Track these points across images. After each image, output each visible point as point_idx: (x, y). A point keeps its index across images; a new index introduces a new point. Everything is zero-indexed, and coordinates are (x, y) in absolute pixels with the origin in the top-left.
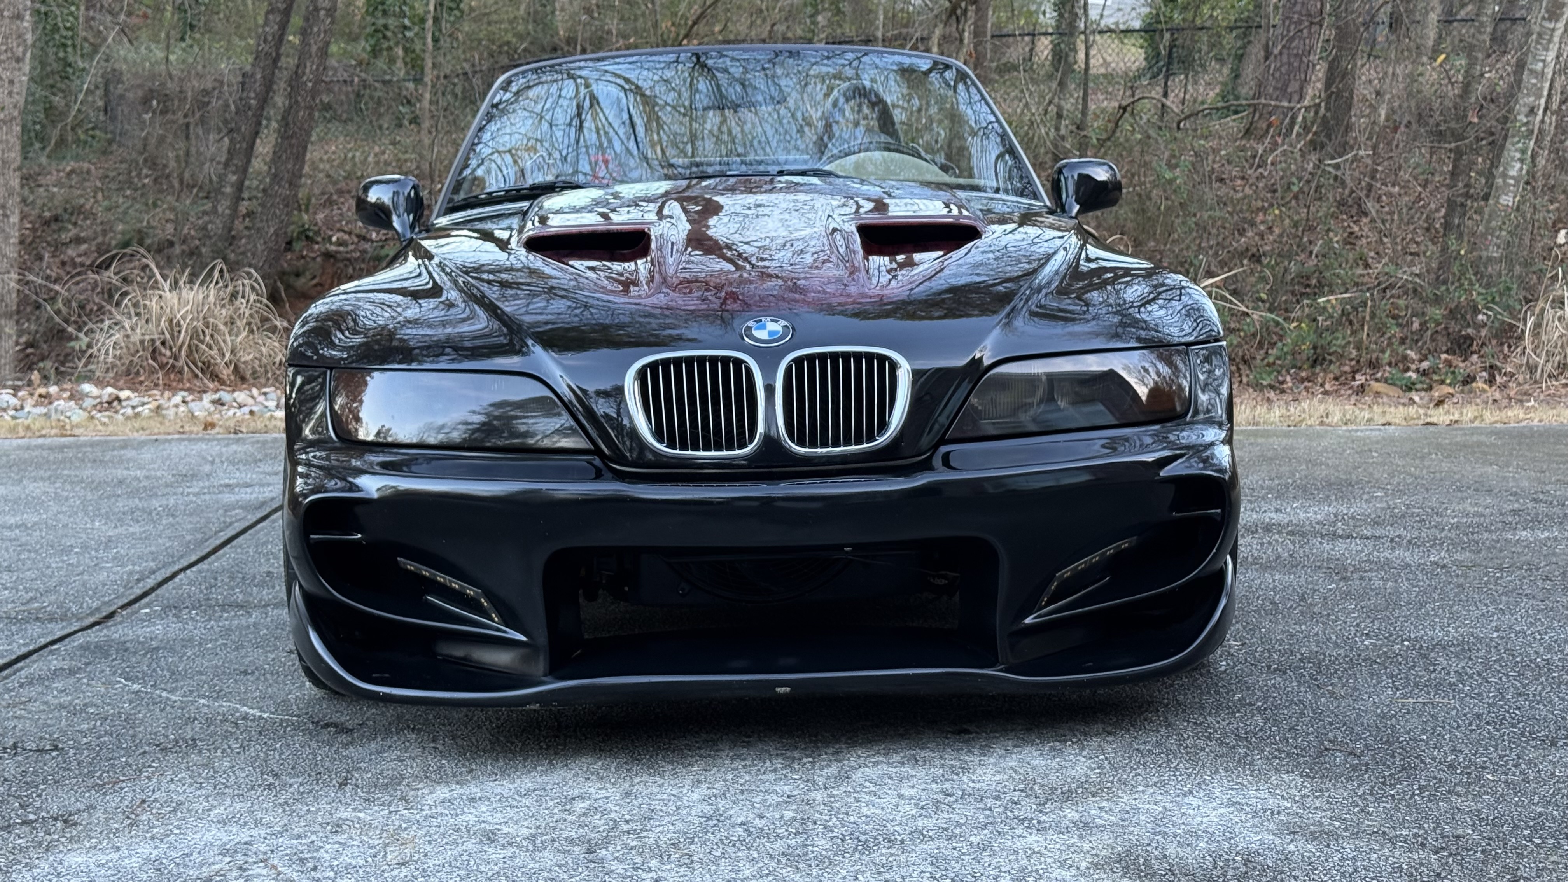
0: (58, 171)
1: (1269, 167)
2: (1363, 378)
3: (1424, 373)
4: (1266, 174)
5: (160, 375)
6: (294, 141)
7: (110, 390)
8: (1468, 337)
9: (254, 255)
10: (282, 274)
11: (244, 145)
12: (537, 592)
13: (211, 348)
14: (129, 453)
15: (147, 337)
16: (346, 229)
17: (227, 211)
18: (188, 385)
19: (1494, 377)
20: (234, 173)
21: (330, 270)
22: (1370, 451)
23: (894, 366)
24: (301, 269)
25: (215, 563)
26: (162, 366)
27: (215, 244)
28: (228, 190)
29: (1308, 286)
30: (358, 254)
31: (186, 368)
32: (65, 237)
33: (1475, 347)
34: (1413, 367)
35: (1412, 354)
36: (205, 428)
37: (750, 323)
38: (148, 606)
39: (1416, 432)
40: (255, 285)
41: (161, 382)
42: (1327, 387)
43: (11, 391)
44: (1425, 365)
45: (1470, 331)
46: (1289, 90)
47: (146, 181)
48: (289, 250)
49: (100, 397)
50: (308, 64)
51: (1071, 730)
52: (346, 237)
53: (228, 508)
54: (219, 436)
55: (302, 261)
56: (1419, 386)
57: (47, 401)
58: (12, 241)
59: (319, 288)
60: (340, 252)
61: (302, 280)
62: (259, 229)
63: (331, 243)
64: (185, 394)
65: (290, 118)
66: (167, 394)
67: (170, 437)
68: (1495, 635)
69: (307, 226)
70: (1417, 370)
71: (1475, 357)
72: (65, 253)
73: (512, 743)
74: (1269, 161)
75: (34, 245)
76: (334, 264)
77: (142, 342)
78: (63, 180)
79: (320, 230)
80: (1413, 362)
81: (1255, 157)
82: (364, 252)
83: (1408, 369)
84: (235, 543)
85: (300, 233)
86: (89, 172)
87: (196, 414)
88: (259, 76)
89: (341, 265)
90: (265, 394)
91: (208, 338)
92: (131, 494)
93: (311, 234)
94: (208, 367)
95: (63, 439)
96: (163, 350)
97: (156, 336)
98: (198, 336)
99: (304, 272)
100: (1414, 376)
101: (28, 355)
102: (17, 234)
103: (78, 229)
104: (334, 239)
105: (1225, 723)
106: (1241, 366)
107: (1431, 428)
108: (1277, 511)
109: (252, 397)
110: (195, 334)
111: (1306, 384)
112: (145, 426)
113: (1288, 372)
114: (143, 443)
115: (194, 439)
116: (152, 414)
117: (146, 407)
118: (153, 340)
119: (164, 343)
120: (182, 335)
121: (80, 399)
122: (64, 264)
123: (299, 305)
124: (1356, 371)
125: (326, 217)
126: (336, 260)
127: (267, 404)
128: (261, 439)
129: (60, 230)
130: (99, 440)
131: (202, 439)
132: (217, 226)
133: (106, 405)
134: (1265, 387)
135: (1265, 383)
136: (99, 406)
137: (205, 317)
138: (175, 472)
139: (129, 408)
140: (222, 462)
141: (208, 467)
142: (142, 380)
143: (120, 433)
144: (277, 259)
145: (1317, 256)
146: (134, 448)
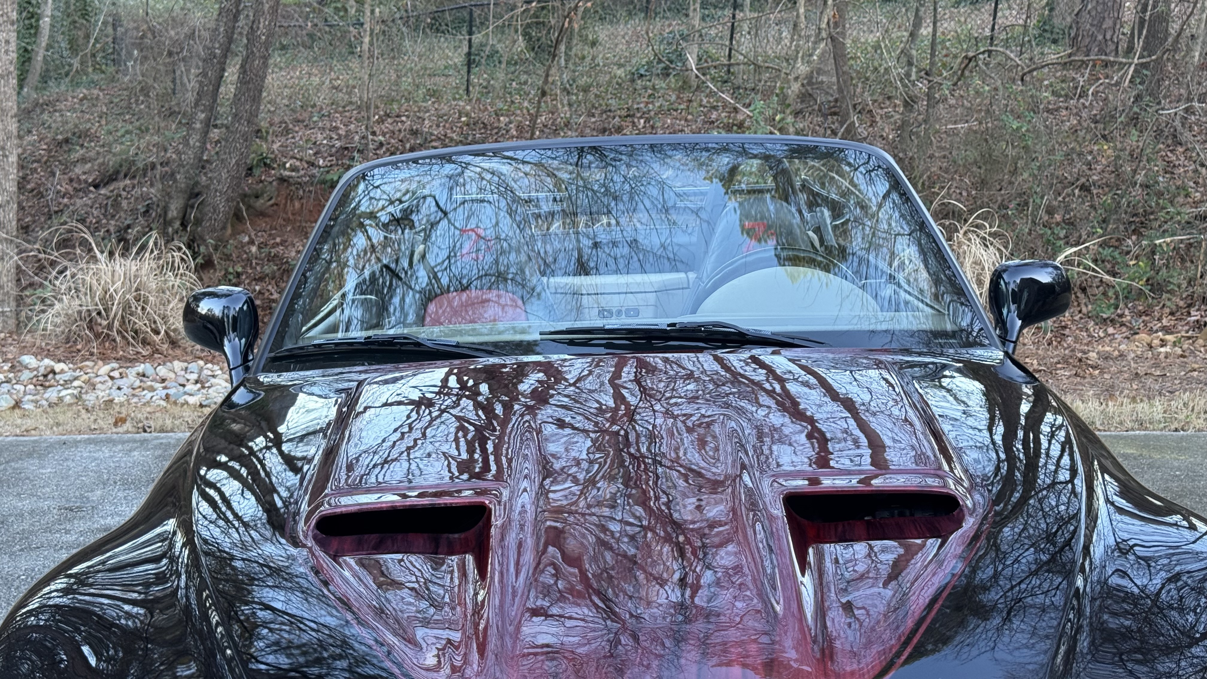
0: (73, 97)
1: (1090, 98)
4: (1087, 104)
5: (96, 345)
6: (251, 86)
7: (47, 362)
9: (219, 182)
10: (245, 196)
11: (211, 88)
14: (31, 466)
15: (84, 308)
16: (298, 156)
17: (198, 144)
18: (120, 353)
20: (203, 112)
21: (284, 193)
24: (260, 192)
26: (97, 336)
27: (188, 172)
28: (198, 126)
30: (308, 178)
31: (118, 339)
32: (75, 156)
36: (116, 423)
40: (184, 257)
41: (95, 351)
42: (1165, 322)
46: (1104, 27)
47: (142, 107)
48: (250, 175)
50: (262, 20)
52: (298, 163)
54: (128, 436)
55: (261, 185)
59: (275, 207)
60: (291, 177)
61: (261, 201)
63: (285, 169)
64: (114, 365)
65: (247, 66)
67: (79, 437)
69: (265, 155)
72: (73, 171)
74: (1090, 92)
76: (287, 187)
77: (80, 312)
78: (77, 106)
79: (276, 156)
81: (1076, 88)
82: (313, 176)
85: (260, 160)
86: (97, 98)
88: (222, 29)
89: (293, 188)
91: (140, 309)
92: (5, 547)
93: (268, 161)
96: (98, 320)
97: (91, 308)
98: (130, 307)
99: (262, 194)
103: (84, 150)
104: (288, 165)
106: (1079, 294)
109: (174, 370)
110: (126, 307)
111: (1144, 318)
112: (61, 418)
113: (1127, 306)
114: (52, 447)
115: (101, 441)
116: (74, 400)
117: (76, 383)
118: (89, 311)
119: (99, 313)
120: (114, 308)
121: (19, 371)
122: (71, 180)
123: (259, 222)
124: (1190, 306)
125: (281, 146)
126: (290, 184)
127: (188, 376)
128: (164, 441)
129: (70, 150)
130: (11, 444)
131: (110, 441)
132: (189, 156)
133: (41, 378)
134: (1105, 320)
135: (1105, 316)
136: (35, 379)
137: (137, 290)
138: (63, 503)
139: (62, 382)
140: (115, 483)
141: (99, 493)
142: (79, 351)
143: (33, 432)
144: (238, 185)
145: (1141, 185)
146: (39, 458)
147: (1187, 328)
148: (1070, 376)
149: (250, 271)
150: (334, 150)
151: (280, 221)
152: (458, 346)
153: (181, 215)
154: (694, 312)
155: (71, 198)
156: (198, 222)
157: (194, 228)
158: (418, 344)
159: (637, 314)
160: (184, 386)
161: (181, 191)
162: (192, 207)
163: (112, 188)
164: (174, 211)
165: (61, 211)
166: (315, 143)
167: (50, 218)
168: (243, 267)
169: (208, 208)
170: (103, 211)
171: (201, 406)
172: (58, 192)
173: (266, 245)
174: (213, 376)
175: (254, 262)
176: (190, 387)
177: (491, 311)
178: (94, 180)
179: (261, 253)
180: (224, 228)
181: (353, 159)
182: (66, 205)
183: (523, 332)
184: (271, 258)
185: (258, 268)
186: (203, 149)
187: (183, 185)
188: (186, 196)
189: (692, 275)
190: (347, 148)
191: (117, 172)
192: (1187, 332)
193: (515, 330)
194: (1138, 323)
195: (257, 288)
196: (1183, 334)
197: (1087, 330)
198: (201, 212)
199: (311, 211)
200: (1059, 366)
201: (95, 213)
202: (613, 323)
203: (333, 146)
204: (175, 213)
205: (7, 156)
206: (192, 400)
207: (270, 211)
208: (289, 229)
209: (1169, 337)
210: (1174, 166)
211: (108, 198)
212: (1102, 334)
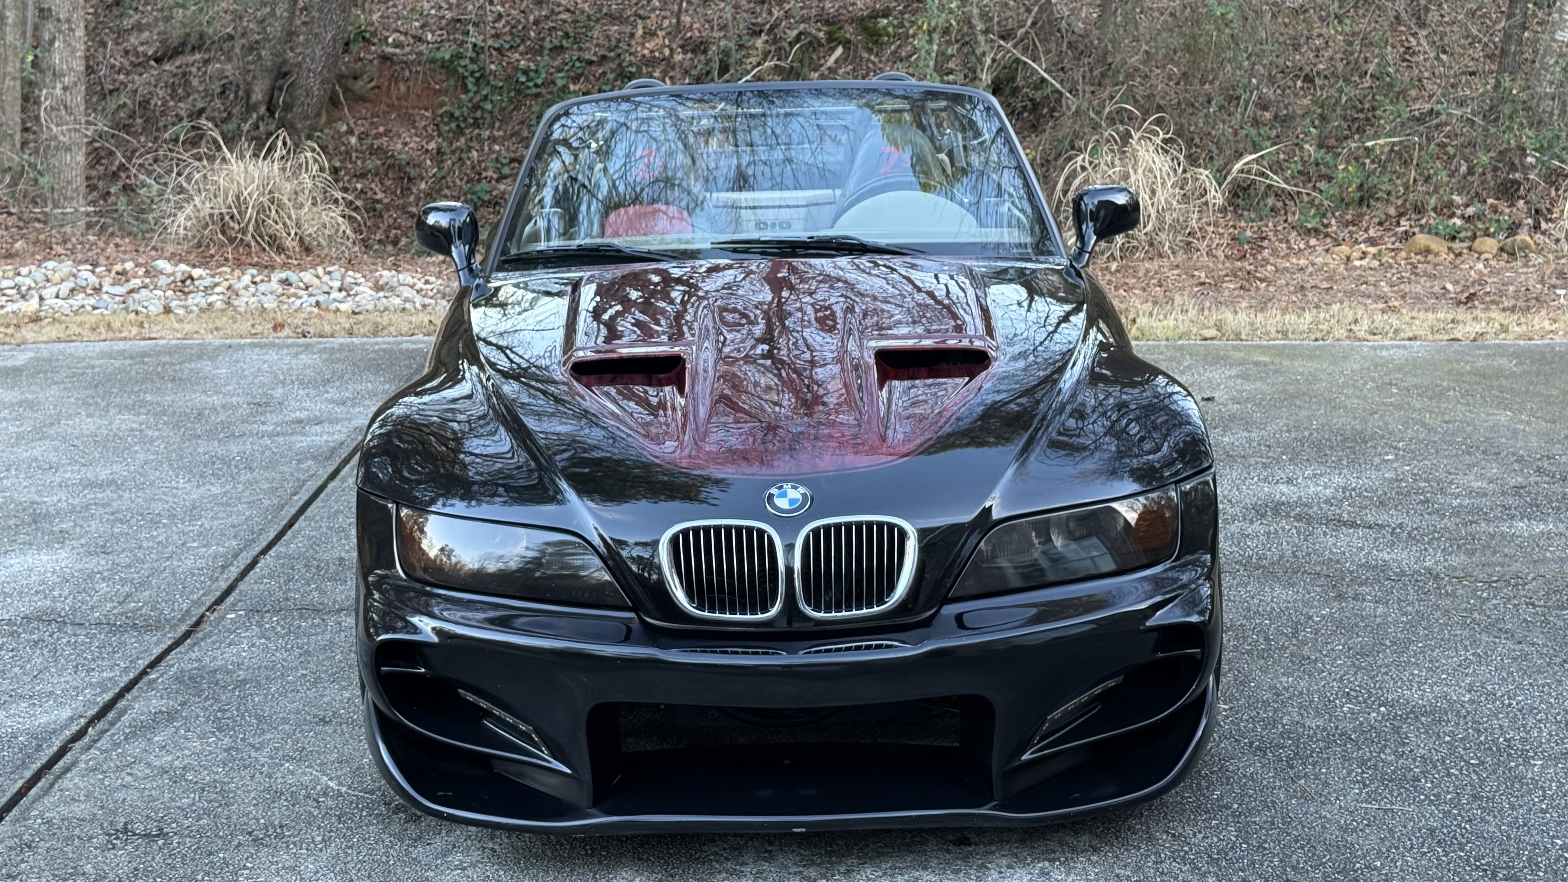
2: (1408, 223)
3: (1468, 219)
5: (230, 250)
7: (183, 267)
8: (1515, 182)
9: (312, 60)
10: (341, 77)
12: (582, 736)
13: (276, 223)
14: (206, 366)
15: (216, 211)
16: (402, 29)
17: (286, 14)
18: (256, 259)
19: (1539, 223)
21: (387, 73)
22: (1391, 384)
23: (903, 534)
24: (359, 72)
25: (292, 544)
26: (232, 240)
27: (274, 47)
29: (1362, 111)
30: (414, 56)
31: (253, 244)
32: (127, 23)
33: (1522, 192)
34: (1459, 212)
35: (1457, 198)
36: (275, 328)
37: (774, 491)
38: (233, 608)
39: (1439, 352)
40: (317, 157)
41: (230, 256)
42: (1372, 233)
43: (90, 268)
44: (1470, 211)
45: (1517, 175)
48: (348, 51)
49: (173, 274)
51: (1061, 843)
52: (402, 38)
53: (303, 456)
54: (290, 341)
55: (360, 64)
56: (1463, 235)
57: (124, 278)
58: (79, 54)
59: (376, 91)
60: (396, 55)
61: (361, 83)
62: (316, 34)
63: (387, 45)
64: (254, 271)
66: (237, 272)
67: (243, 341)
68: (1467, 697)
69: (363, 28)
70: (1463, 217)
71: (1521, 203)
72: (128, 41)
73: (562, 845)
75: (97, 31)
76: (391, 67)
77: (211, 215)
79: (376, 29)
80: (1458, 207)
82: (420, 54)
83: (1452, 215)
84: (309, 512)
85: (358, 34)
87: (266, 306)
89: (398, 68)
90: (329, 273)
91: (274, 212)
92: (211, 434)
93: (368, 35)
94: (275, 241)
95: (143, 343)
96: (232, 224)
97: (224, 211)
98: (264, 211)
99: (361, 75)
100: (1458, 222)
101: (96, 149)
102: (83, 47)
103: (139, 15)
104: (390, 40)
105: (1200, 836)
106: (1287, 202)
107: (1456, 345)
108: (1289, 481)
109: (318, 277)
110: (262, 209)
111: (1351, 228)
112: (219, 324)
113: (1334, 215)
114: (218, 350)
115: (265, 345)
116: (224, 306)
117: (218, 289)
118: (221, 214)
119: (232, 217)
120: (250, 210)
121: (155, 276)
122: (127, 52)
123: (358, 108)
124: (1401, 215)
125: (382, 17)
126: (393, 63)
127: (331, 284)
128: (328, 345)
129: (121, 15)
130: (176, 346)
131: (273, 345)
132: (275, 29)
133: (179, 284)
134: (1309, 230)
135: (1309, 226)
136: (173, 286)
137: (270, 192)
138: (249, 399)
139: (202, 288)
140: (293, 382)
141: (280, 391)
142: (212, 256)
143: (195, 336)
144: (335, 64)
145: (1371, 76)
146: (210, 359)
147: (1393, 239)
148: (1235, 289)
149: (350, 166)
150: (444, 22)
151: (383, 107)
152: (649, 252)
153: (267, 98)
154: (832, 227)
155: (128, 74)
156: (287, 107)
157: (282, 114)
158: (619, 251)
159: (789, 226)
160: (328, 293)
161: (267, 71)
162: (280, 89)
163: (178, 63)
164: (258, 95)
165: (117, 90)
166: (421, 14)
167: (104, 98)
168: (342, 161)
169: (298, 92)
170: (169, 91)
171: (354, 313)
172: (113, 66)
173: (368, 135)
174: (356, 284)
175: (354, 155)
176: (335, 295)
177: (662, 223)
178: (156, 52)
179: (361, 145)
180: (318, 115)
181: (468, 33)
182: (122, 83)
183: (688, 242)
184: (375, 151)
185: (359, 162)
186: (291, 19)
187: (269, 63)
188: (272, 76)
189: (838, 192)
190: (459, 21)
191: (183, 44)
192: (1393, 243)
193: (680, 241)
194: (1344, 234)
195: (359, 186)
196: (1389, 246)
197: (1288, 241)
198: (291, 96)
199: (419, 96)
200: (1227, 279)
201: (161, 93)
202: (767, 235)
203: (443, 17)
204: (260, 97)
205: (73, 30)
206: (343, 307)
207: (371, 95)
208: (393, 116)
209: (1373, 250)
210: (1414, 53)
211: (175, 75)
212: (1302, 246)
